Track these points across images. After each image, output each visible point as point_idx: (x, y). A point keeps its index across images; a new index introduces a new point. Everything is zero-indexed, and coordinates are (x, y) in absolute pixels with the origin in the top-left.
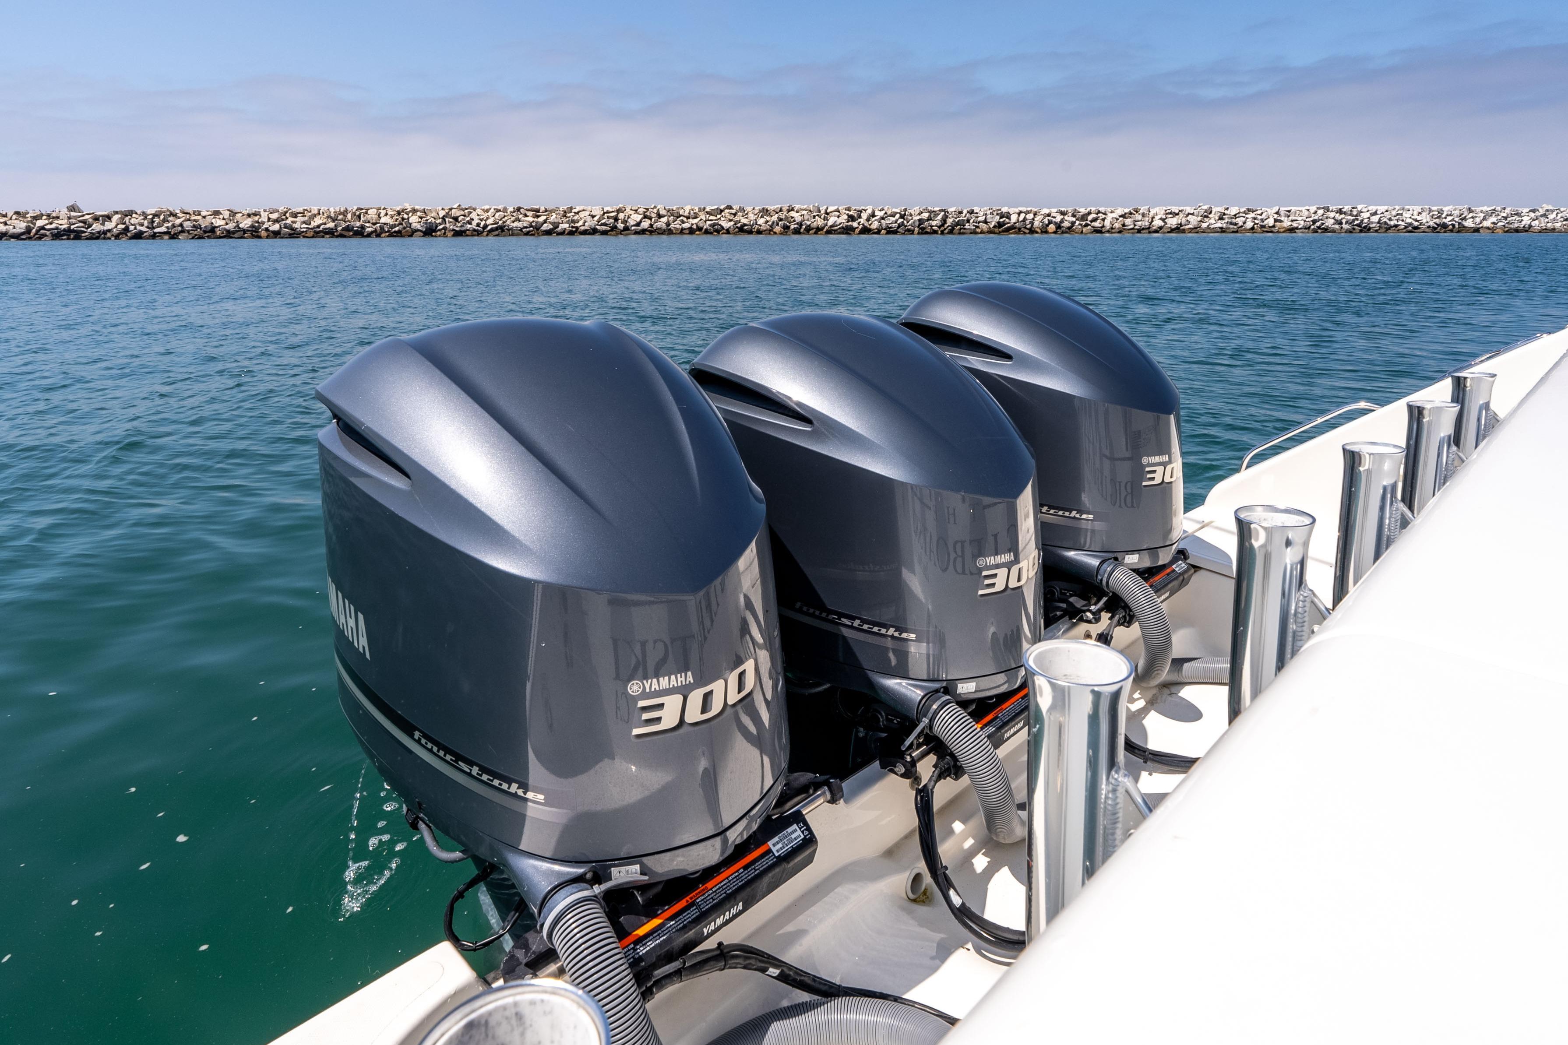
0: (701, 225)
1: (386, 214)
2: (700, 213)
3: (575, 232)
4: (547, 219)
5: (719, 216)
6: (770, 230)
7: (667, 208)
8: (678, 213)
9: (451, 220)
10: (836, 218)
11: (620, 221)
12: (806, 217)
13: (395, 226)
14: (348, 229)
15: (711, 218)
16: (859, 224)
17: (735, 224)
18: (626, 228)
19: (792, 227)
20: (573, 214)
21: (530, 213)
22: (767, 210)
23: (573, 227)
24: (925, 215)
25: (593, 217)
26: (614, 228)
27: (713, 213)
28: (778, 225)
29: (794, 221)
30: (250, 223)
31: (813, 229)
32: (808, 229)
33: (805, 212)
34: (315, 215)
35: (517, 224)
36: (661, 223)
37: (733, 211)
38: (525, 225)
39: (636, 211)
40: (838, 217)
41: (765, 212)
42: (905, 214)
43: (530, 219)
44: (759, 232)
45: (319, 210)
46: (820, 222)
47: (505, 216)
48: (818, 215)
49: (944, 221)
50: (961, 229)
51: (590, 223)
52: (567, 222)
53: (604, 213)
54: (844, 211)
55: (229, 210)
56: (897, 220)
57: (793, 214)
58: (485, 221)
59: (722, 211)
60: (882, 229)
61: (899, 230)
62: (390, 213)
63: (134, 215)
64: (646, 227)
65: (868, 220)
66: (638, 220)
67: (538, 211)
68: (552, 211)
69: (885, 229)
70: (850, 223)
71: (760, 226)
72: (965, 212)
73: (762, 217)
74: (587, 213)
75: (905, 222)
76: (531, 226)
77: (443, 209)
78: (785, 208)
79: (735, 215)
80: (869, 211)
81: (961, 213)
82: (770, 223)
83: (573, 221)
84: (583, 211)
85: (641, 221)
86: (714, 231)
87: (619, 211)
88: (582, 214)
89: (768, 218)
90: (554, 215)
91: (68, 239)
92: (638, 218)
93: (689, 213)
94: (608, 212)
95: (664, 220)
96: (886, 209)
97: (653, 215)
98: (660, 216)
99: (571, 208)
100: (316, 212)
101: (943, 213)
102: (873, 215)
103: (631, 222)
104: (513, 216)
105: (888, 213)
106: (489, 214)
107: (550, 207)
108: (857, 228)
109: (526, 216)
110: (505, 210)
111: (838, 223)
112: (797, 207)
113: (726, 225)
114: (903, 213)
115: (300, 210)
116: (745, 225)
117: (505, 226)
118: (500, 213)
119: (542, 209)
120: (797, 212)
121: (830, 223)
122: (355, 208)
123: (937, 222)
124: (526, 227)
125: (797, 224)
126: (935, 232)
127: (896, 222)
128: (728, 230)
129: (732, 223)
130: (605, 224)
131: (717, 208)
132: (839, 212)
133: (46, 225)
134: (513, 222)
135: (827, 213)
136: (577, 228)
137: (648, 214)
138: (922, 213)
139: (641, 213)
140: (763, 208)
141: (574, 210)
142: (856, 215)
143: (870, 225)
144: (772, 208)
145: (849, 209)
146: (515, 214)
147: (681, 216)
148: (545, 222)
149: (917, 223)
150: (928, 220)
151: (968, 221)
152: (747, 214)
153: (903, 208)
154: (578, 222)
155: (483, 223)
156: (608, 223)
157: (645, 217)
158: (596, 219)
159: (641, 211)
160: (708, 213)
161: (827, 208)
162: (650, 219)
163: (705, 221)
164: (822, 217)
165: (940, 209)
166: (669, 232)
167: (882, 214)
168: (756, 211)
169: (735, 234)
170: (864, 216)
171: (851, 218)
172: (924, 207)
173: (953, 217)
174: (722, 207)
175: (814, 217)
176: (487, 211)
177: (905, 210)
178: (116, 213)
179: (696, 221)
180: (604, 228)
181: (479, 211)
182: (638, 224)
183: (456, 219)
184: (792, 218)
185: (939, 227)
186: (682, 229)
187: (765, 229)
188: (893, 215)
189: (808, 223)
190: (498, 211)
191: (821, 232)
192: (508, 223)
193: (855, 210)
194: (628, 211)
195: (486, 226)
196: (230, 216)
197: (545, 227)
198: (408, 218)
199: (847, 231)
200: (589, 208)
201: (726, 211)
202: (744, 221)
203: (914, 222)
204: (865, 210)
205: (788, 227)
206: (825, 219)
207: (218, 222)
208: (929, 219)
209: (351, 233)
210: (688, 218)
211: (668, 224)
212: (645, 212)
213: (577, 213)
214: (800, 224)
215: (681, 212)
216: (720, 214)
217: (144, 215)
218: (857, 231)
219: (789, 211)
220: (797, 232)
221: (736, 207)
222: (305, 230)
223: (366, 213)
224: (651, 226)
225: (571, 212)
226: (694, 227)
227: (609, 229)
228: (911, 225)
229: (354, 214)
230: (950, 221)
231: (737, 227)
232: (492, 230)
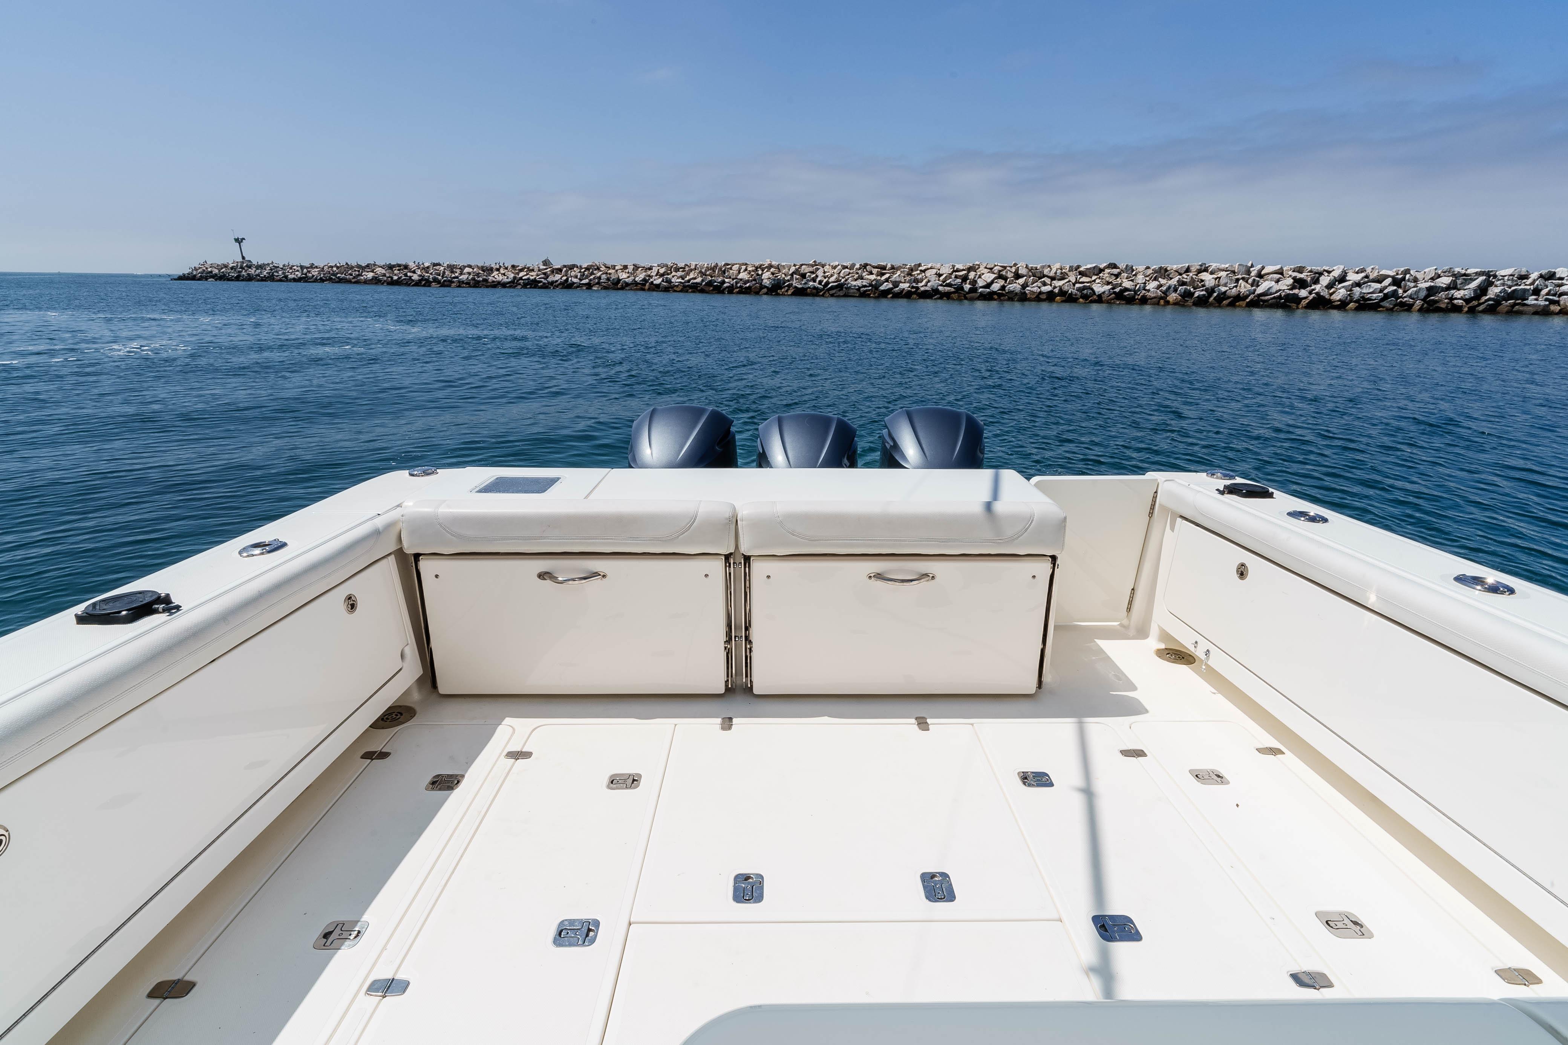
0: (1066, 288)
1: (746, 270)
2: (1070, 274)
3: (915, 293)
4: (889, 277)
5: (1094, 278)
6: (1161, 298)
7: (1030, 266)
8: (1042, 272)
9: (798, 277)
10: (1273, 283)
11: (968, 281)
12: (1222, 281)
13: (748, 281)
14: (710, 283)
15: (1084, 279)
16: (1310, 293)
17: (1113, 289)
18: (973, 290)
19: (1196, 295)
20: (918, 272)
21: (875, 271)
22: (1166, 270)
23: (913, 287)
24: (1445, 281)
25: (940, 275)
26: (960, 288)
27: (1088, 273)
28: (1175, 290)
29: (1203, 286)
30: (643, 277)
31: (1229, 297)
32: (1223, 296)
33: (1223, 274)
34: (691, 270)
35: (859, 283)
36: (1016, 286)
37: (1116, 271)
38: (864, 284)
39: (991, 269)
40: (1277, 281)
41: (1163, 272)
42: (1404, 279)
43: (873, 277)
44: (1144, 301)
45: (696, 265)
46: (1244, 288)
47: (849, 273)
48: (1243, 279)
49: (1482, 290)
50: (1515, 304)
51: (934, 282)
52: (909, 282)
53: (954, 271)
54: (1290, 273)
55: (634, 265)
56: (1386, 287)
57: (1205, 276)
58: (829, 278)
59: (1101, 270)
60: (1351, 301)
61: (1383, 304)
62: (750, 269)
63: (575, 269)
64: (995, 290)
65: (1329, 286)
66: (989, 280)
67: (884, 268)
68: (898, 268)
69: (1355, 302)
70: (1296, 291)
71: (1149, 291)
72: (1534, 276)
73: (1156, 279)
74: (934, 271)
75: (1400, 291)
76: (871, 285)
77: (795, 265)
78: (1194, 268)
79: (1117, 276)
80: (1336, 273)
81: (1524, 277)
82: (1164, 288)
83: (917, 281)
84: (931, 268)
85: (992, 282)
86: (1082, 297)
87: (970, 269)
88: (928, 273)
89: (1163, 281)
90: (899, 273)
91: (530, 288)
92: (989, 277)
93: (1056, 273)
94: (958, 271)
95: (1021, 281)
96: (1369, 270)
97: (1010, 275)
98: (1017, 276)
99: (920, 265)
100: (693, 267)
101: (1482, 278)
102: (1342, 279)
103: (981, 283)
104: (857, 273)
105: (1371, 277)
106: (835, 271)
107: (897, 264)
108: (1306, 298)
109: (871, 273)
110: (853, 265)
111: (1274, 290)
112: (1214, 266)
113: (1098, 288)
114: (1400, 276)
115: (681, 265)
116: (1126, 290)
117: (845, 284)
118: (847, 270)
119: (889, 266)
120: (1212, 273)
121: (1260, 290)
122: (723, 263)
123: (1466, 292)
124: (865, 286)
125: (1206, 290)
126: (1457, 309)
127: (1381, 291)
128: (1100, 296)
129: (1110, 287)
130: (949, 285)
131: (1094, 267)
132: (1282, 274)
133: (524, 276)
134: (856, 280)
135: (1260, 276)
136: (917, 288)
137: (1004, 273)
138: (1439, 276)
139: (996, 272)
140: (1161, 268)
141: (920, 268)
142: (1309, 279)
143: (1331, 294)
144: (1175, 267)
145: (1300, 270)
146: (860, 272)
147: (1044, 276)
148: (887, 280)
149: (1423, 294)
150: (1448, 288)
151: (1536, 292)
152: (1135, 275)
153: (1402, 269)
154: (921, 282)
155: (825, 280)
156: (953, 283)
157: (1000, 276)
158: (941, 278)
159: (996, 269)
160: (1081, 273)
161: (1263, 268)
162: (1005, 278)
163: (1074, 285)
164: (1250, 281)
165: (1479, 270)
166: (1022, 297)
167: (1358, 277)
168: (1150, 271)
169: (1108, 302)
170: (1325, 280)
171: (1300, 283)
172: (1445, 268)
173: (1503, 285)
174: (1102, 266)
175: (1237, 280)
176: (834, 267)
177: (1407, 271)
178: (565, 266)
179: (1061, 283)
180: (947, 289)
181: (827, 268)
182: (988, 285)
183: (803, 276)
184: (1202, 281)
185: (1467, 301)
186: (1041, 293)
187: (1153, 295)
188: (1379, 280)
189: (1223, 289)
190: (845, 267)
191: (1241, 303)
192: (849, 281)
193: (1311, 271)
194: (982, 269)
195: (827, 283)
196: (633, 270)
197: (885, 286)
198: (762, 274)
199: (1287, 303)
200: (938, 266)
201: (1107, 271)
202: (1127, 284)
203: (1417, 292)
204: (1329, 272)
205: (1191, 294)
206: (1255, 284)
207: (623, 276)
208: (1453, 286)
209: (712, 288)
210: (1053, 279)
211: (1024, 286)
212: (1000, 271)
213: (924, 271)
214: (1211, 291)
215: (1046, 271)
216: (1097, 275)
217: (581, 268)
218: (1304, 303)
219: (1199, 271)
220: (1202, 302)
221: (1122, 266)
222: (677, 284)
223: (731, 269)
224: (1003, 288)
225: (917, 270)
226: (1056, 291)
227: (953, 290)
228: (1410, 297)
229: (720, 269)
230: (1493, 292)
231: (1115, 293)
232: (832, 288)
